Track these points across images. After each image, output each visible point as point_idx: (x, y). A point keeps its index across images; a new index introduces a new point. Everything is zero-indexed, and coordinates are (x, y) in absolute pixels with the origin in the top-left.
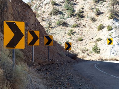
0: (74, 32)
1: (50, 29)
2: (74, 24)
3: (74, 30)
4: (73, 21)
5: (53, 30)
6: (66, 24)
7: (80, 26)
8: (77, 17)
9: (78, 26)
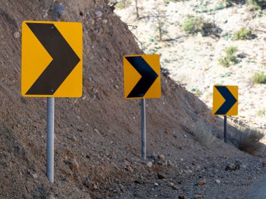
0: (239, 56)
1: (161, 44)
2: (238, 29)
3: (239, 48)
4: (237, 18)
5: (172, 49)
6: (214, 30)
7: (259, 35)
8: (251, 6)
9: (254, 37)
